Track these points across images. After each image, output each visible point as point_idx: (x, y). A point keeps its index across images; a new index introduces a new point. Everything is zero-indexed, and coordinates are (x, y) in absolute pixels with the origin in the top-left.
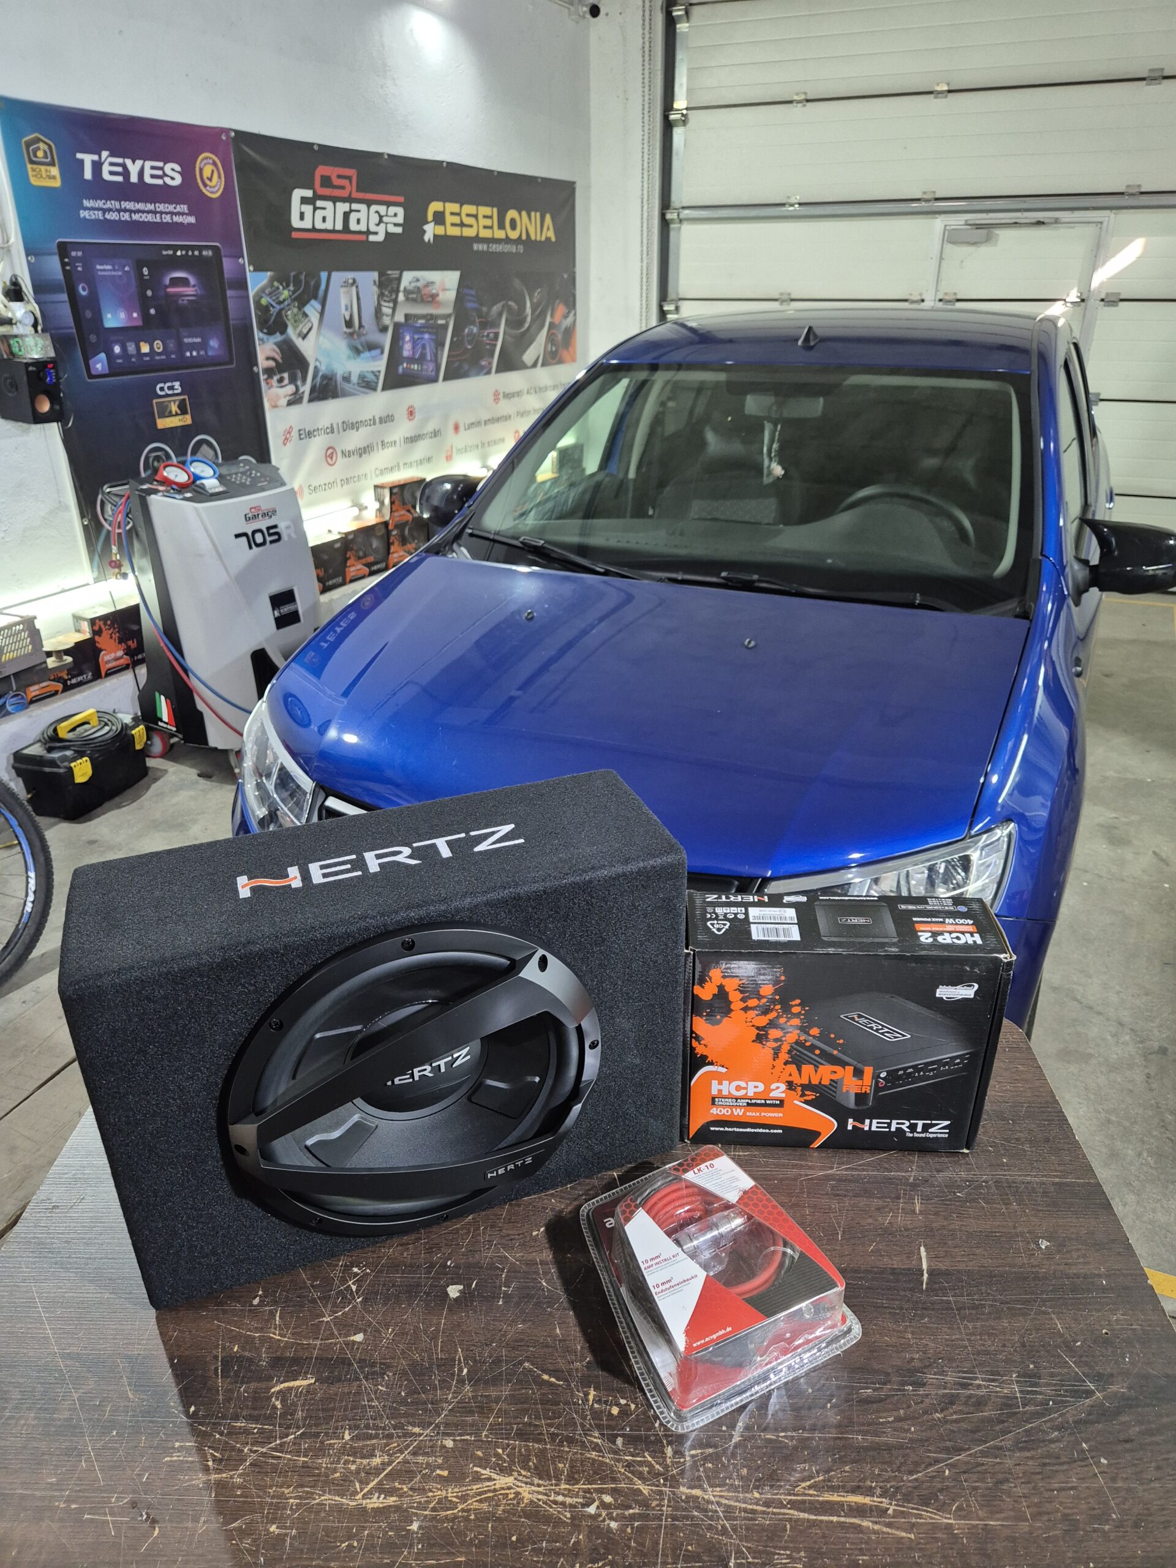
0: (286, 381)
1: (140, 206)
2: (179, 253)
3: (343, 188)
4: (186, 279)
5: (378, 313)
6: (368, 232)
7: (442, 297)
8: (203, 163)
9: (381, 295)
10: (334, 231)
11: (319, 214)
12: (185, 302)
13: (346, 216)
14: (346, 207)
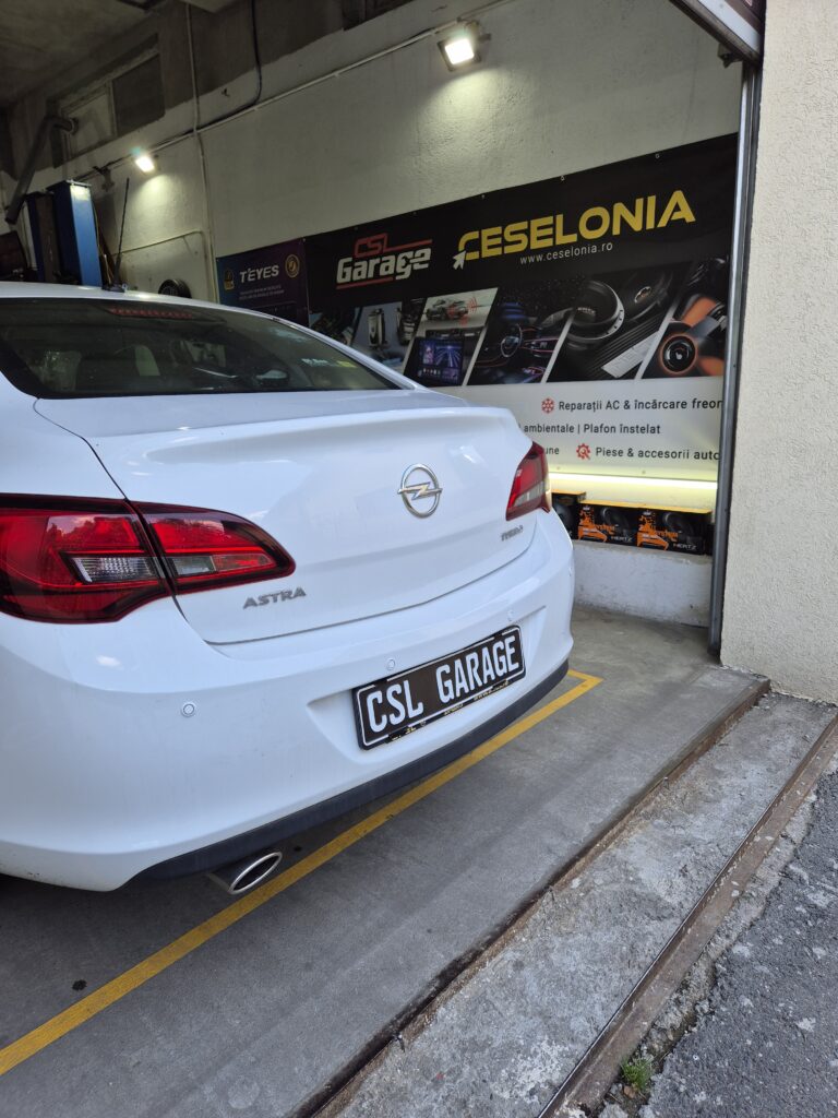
1: (260, 290)
3: (376, 248)
5: (400, 331)
6: (396, 274)
7: (471, 313)
8: (289, 261)
9: (404, 319)
10: (367, 279)
11: (356, 271)
13: (377, 267)
14: (378, 261)
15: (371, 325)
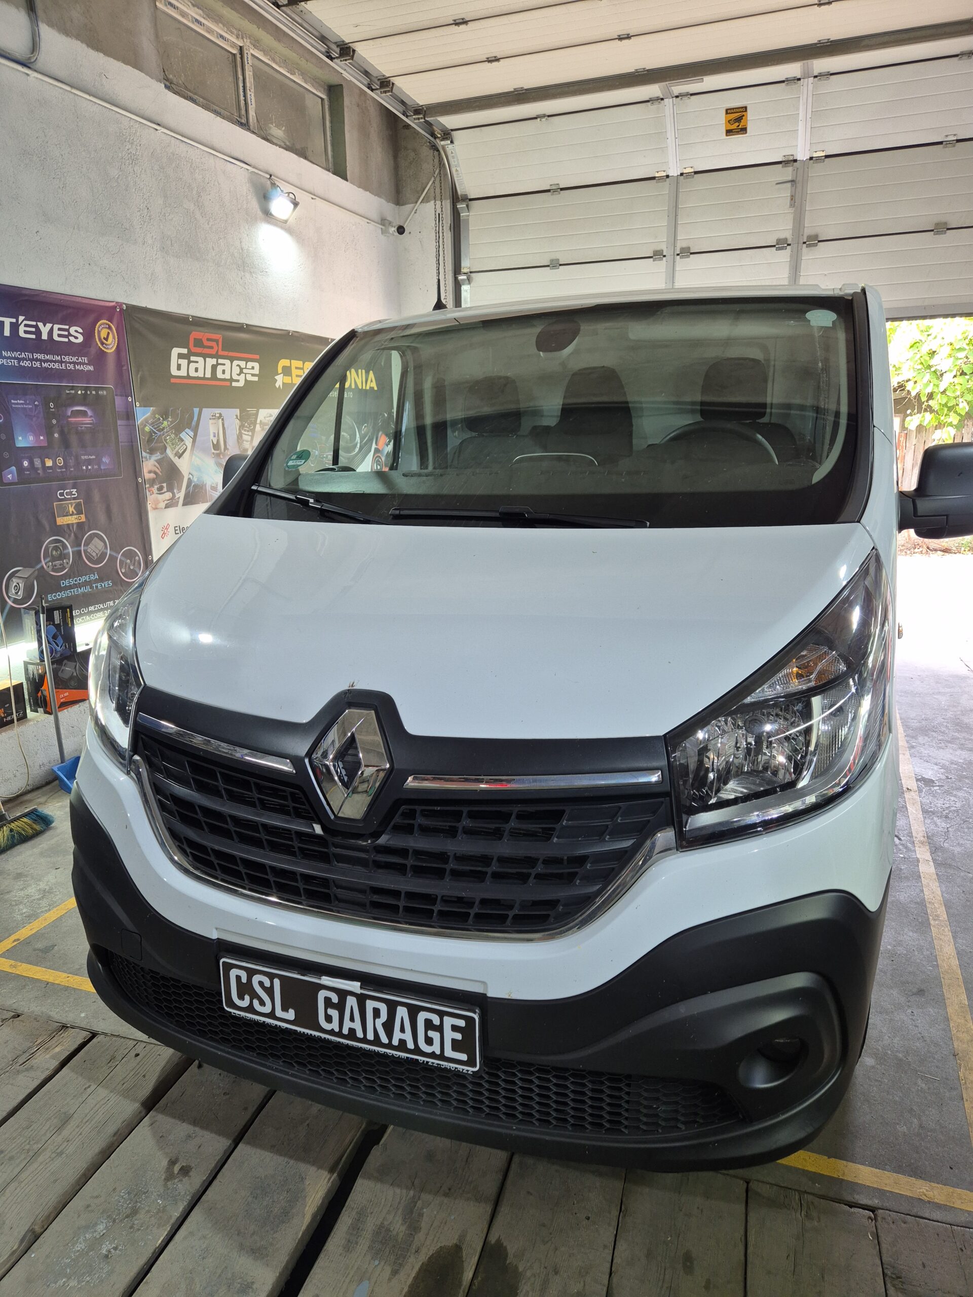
0: (165, 490)
1: (48, 357)
2: (79, 392)
3: (212, 347)
4: (85, 412)
5: (240, 439)
6: (232, 380)
8: (101, 328)
9: (242, 427)
10: (204, 378)
11: (193, 366)
12: (83, 428)
13: (214, 368)
14: (214, 361)
15: (212, 430)
